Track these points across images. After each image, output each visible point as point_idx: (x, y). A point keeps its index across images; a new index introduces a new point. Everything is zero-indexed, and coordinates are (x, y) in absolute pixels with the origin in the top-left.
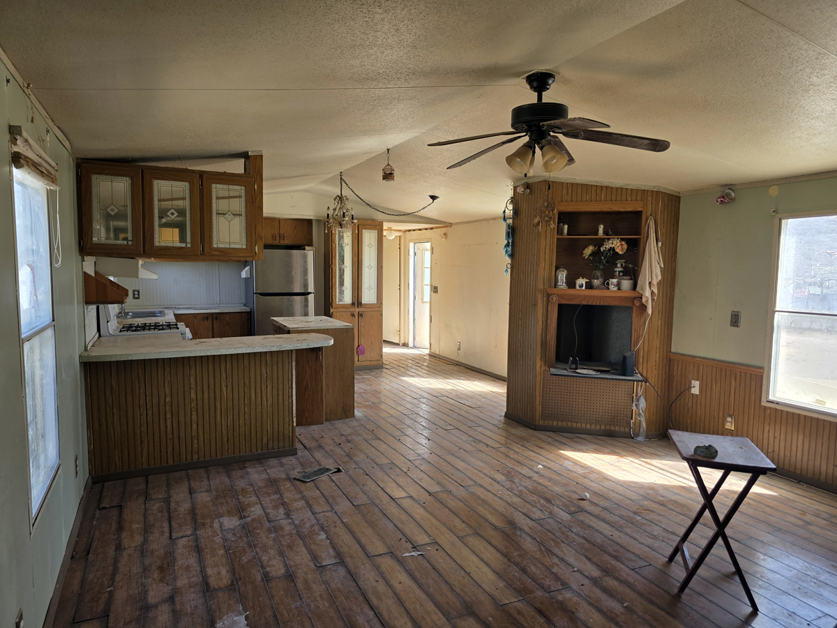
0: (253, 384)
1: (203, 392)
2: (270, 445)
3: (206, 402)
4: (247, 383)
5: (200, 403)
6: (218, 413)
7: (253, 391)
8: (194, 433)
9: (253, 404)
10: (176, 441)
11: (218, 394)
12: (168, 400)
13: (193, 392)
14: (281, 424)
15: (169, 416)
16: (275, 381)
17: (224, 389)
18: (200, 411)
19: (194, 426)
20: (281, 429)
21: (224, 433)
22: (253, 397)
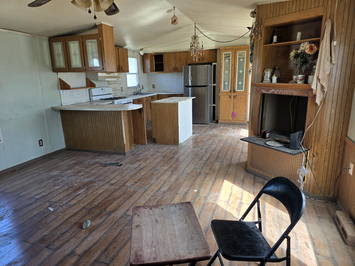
0: (108, 124)
1: (92, 125)
2: (117, 149)
3: (94, 128)
4: (106, 123)
5: (92, 128)
6: (98, 133)
7: (108, 126)
8: (92, 139)
9: (109, 132)
10: (87, 141)
11: (97, 126)
12: (82, 126)
13: (89, 124)
14: (120, 142)
15: (83, 132)
16: (116, 123)
17: (99, 124)
18: (92, 131)
19: (91, 137)
20: (120, 143)
21: (101, 141)
22: (109, 129)
